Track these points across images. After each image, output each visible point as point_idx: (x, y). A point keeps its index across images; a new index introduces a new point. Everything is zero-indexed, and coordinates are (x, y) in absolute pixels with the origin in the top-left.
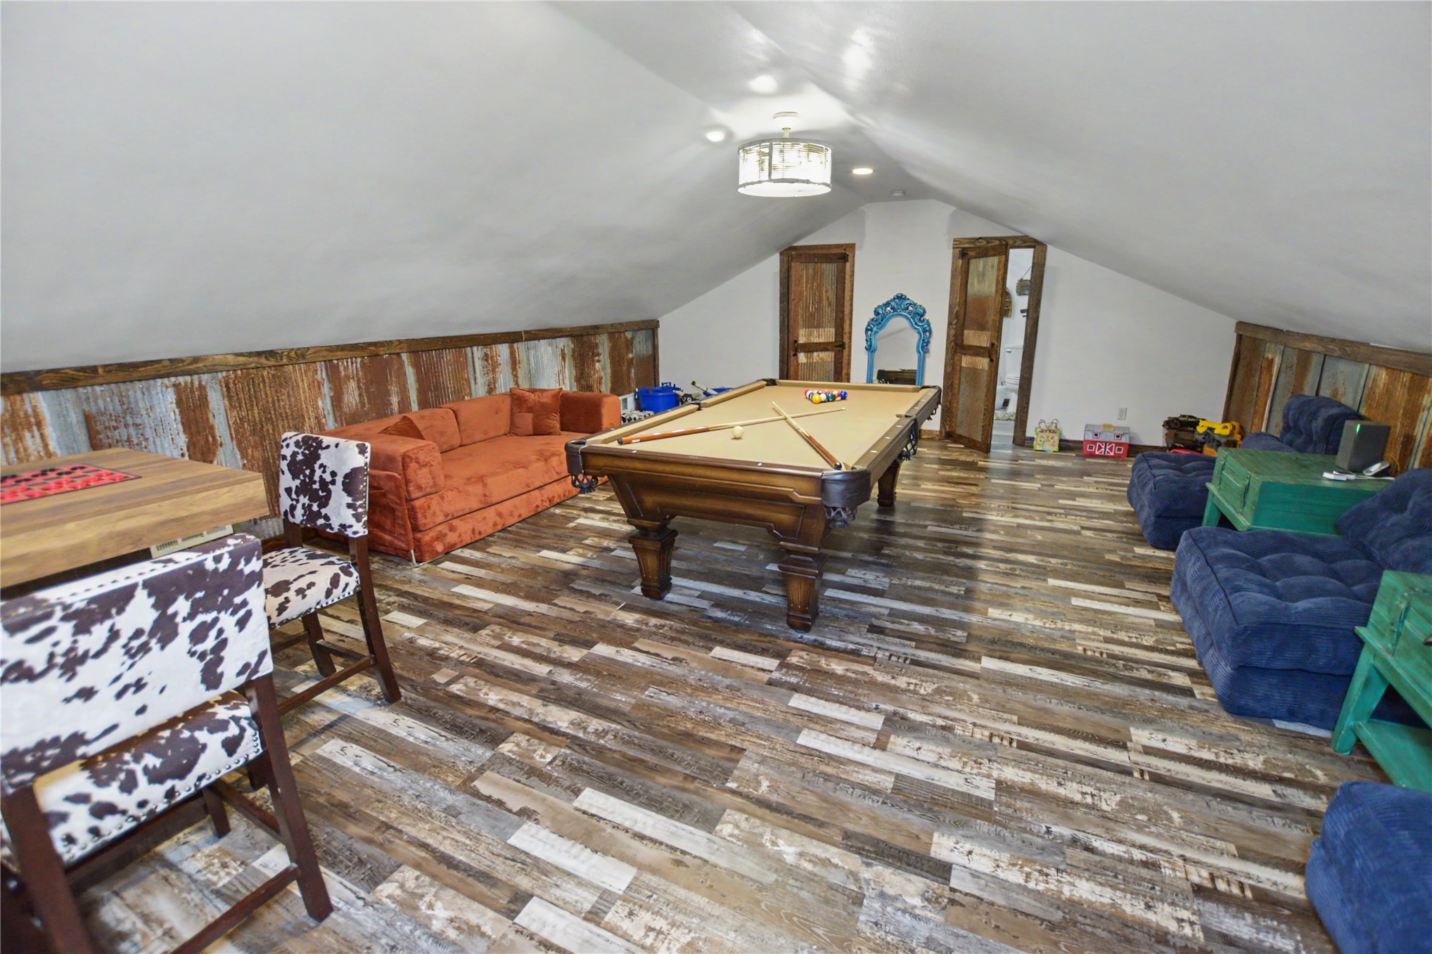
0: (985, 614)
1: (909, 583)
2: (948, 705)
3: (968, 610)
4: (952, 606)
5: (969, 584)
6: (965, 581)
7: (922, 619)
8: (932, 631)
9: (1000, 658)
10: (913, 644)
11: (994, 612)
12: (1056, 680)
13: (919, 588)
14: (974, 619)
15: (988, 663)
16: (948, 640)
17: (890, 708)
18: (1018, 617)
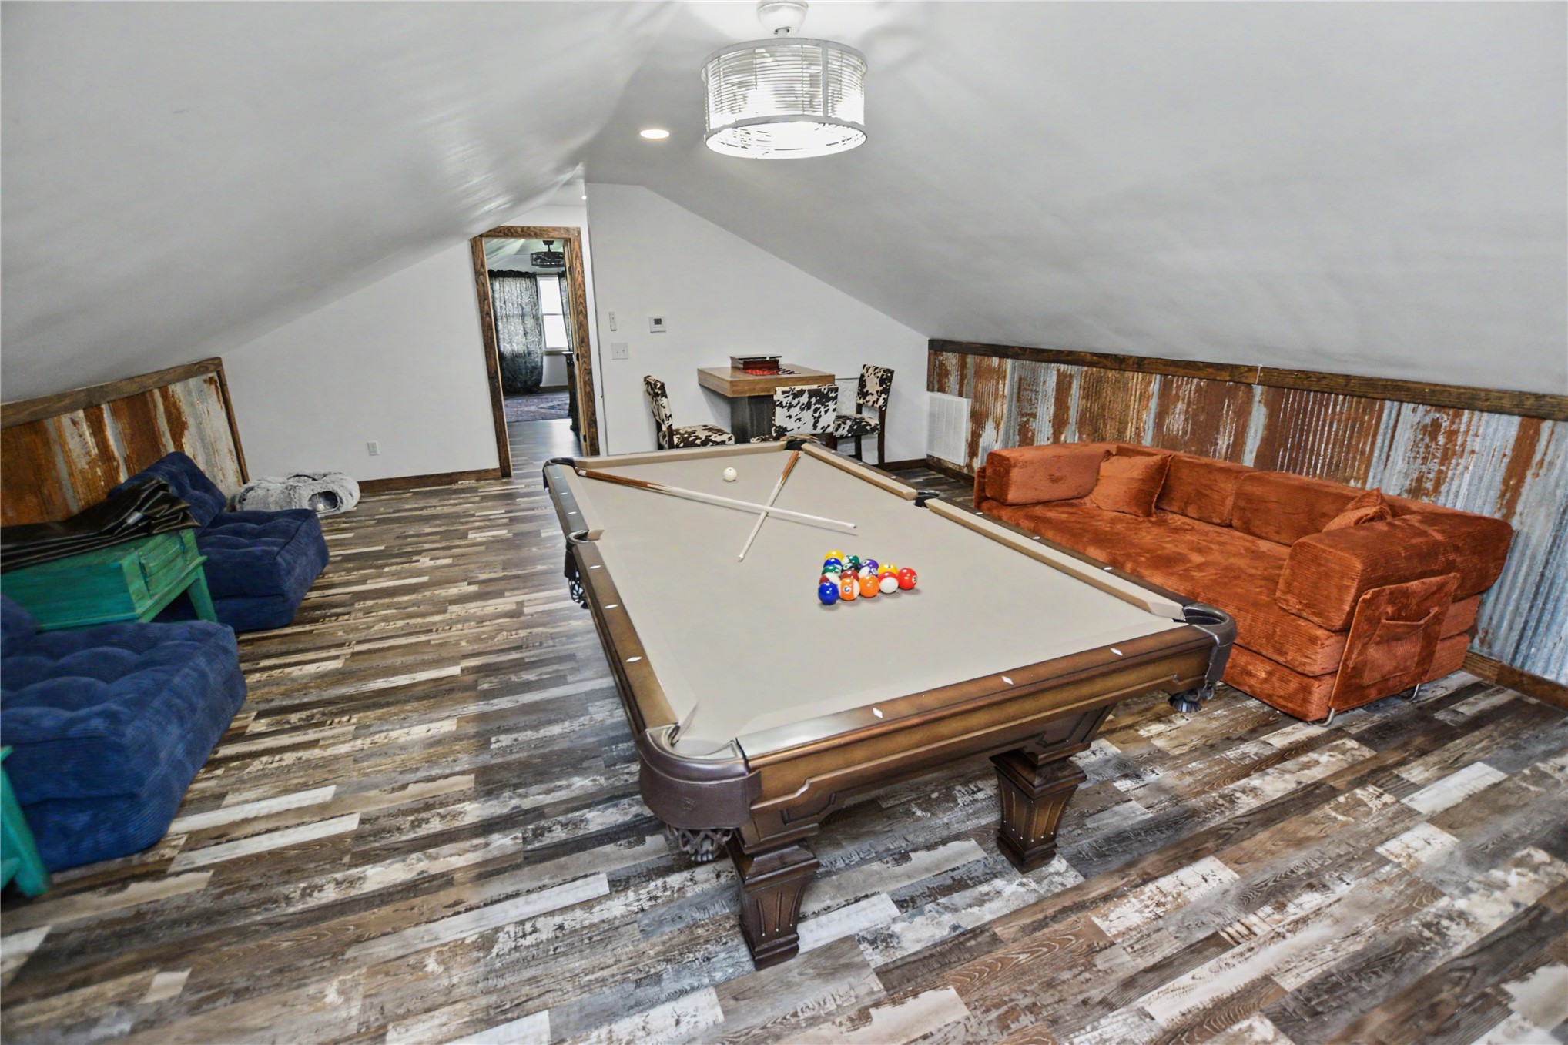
0: (461, 719)
1: (567, 724)
2: (483, 633)
3: (482, 717)
4: (502, 714)
5: (485, 759)
6: (494, 762)
7: (528, 687)
8: (514, 678)
9: (443, 678)
10: (527, 660)
11: (448, 726)
12: (392, 679)
13: (551, 722)
14: (472, 709)
15: (454, 670)
16: (495, 676)
17: (522, 618)
18: (419, 732)
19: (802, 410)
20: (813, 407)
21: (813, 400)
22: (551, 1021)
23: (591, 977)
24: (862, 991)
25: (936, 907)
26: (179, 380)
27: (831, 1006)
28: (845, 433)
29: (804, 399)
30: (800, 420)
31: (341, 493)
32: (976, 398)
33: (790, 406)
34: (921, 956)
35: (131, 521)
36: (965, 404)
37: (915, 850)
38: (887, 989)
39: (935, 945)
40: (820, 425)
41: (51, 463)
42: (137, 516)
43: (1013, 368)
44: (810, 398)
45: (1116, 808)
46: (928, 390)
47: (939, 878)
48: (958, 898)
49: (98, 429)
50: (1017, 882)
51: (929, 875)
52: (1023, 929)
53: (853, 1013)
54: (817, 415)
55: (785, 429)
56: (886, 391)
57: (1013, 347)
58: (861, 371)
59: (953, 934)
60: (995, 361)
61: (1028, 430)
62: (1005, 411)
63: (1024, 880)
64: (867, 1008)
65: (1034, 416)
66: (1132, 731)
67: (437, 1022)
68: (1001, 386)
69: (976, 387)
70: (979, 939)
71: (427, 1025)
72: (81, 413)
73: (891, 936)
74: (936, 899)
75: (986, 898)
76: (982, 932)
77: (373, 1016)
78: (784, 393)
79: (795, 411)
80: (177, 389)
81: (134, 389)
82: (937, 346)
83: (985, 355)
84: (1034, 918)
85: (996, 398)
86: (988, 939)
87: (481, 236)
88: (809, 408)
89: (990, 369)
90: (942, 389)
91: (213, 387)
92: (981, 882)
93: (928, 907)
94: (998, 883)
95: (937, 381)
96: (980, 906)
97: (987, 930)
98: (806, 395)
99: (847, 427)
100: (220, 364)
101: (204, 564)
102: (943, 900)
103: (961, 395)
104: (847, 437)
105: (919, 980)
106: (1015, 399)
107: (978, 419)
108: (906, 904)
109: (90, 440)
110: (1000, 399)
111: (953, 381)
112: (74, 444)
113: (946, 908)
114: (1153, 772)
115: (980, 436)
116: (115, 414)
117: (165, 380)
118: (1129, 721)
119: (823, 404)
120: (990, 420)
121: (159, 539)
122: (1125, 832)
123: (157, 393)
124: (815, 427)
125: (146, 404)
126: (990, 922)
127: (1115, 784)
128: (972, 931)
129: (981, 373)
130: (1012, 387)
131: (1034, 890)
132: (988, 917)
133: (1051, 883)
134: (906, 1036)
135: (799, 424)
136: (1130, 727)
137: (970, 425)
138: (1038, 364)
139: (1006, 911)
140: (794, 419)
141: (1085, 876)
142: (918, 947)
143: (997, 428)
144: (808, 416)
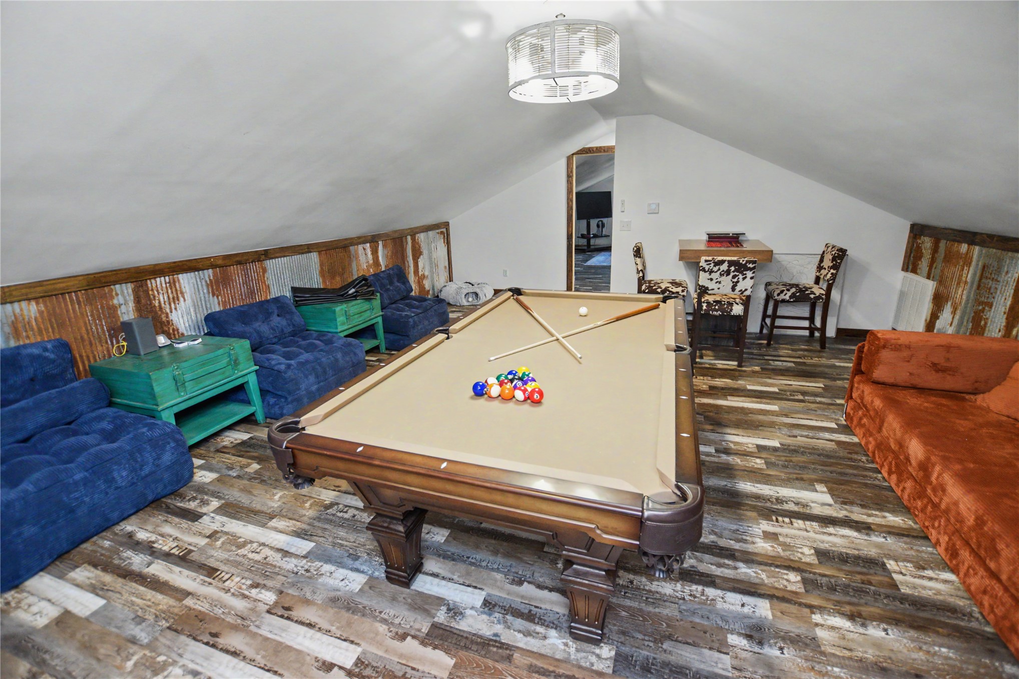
19: (721, 275)
20: (732, 274)
21: (733, 268)
22: (313, 548)
23: (340, 542)
24: (417, 626)
25: (501, 618)
26: (423, 232)
27: (397, 621)
28: (787, 297)
29: (724, 267)
30: (720, 283)
31: (480, 295)
32: (941, 282)
33: (711, 272)
34: (462, 634)
35: (350, 292)
36: (930, 287)
37: (529, 582)
38: (427, 635)
39: (474, 635)
40: (738, 288)
41: (350, 264)
42: (353, 290)
43: (980, 256)
44: (729, 267)
45: (706, 652)
46: (903, 270)
47: (523, 606)
48: (519, 623)
49: (375, 252)
50: (564, 641)
51: (520, 600)
52: (531, 666)
53: (400, 631)
54: (735, 280)
55: (707, 288)
56: (836, 267)
57: (982, 234)
58: (823, 248)
59: (491, 637)
60: (964, 247)
61: (981, 319)
62: (964, 297)
63: (571, 643)
64: (408, 635)
65: (990, 305)
66: (807, 610)
67: (288, 524)
68: (965, 271)
69: (942, 271)
70: (500, 651)
71: (285, 523)
72: (368, 245)
73: (461, 613)
74: (506, 614)
75: (534, 634)
76: (506, 649)
77: (278, 510)
78: (706, 261)
79: (714, 276)
80: (421, 237)
81: (396, 235)
82: (917, 231)
83: (954, 241)
84: (545, 666)
85: (958, 284)
86: (504, 655)
87: (573, 154)
88: (728, 274)
89: (959, 255)
90: (914, 271)
91: (442, 236)
92: (543, 625)
93: (497, 615)
94: (553, 633)
95: (911, 264)
96: (524, 635)
97: (511, 650)
98: (726, 264)
99: (789, 294)
100: (448, 225)
101: (382, 315)
102: (509, 617)
103: (928, 277)
104: (788, 301)
105: (446, 643)
106: (975, 286)
107: (939, 300)
108: (489, 605)
109: (370, 256)
110: (962, 285)
111: (924, 264)
112: (362, 258)
113: (505, 622)
114: (781, 649)
115: (938, 318)
116: (384, 246)
117: (414, 232)
118: (815, 602)
119: (741, 273)
120: (949, 303)
121: (359, 301)
122: (690, 670)
123: (409, 238)
124: (733, 289)
125: (402, 242)
126: (517, 648)
127: (729, 636)
128: (502, 643)
129: (950, 258)
130: (975, 274)
131: (569, 653)
132: (521, 645)
133: (586, 658)
134: (408, 661)
135: (718, 285)
136: (811, 607)
137: (931, 305)
138: (1004, 253)
139: (535, 650)
140: (715, 281)
141: (614, 671)
142: (466, 629)
143: (954, 313)
144: (727, 281)
